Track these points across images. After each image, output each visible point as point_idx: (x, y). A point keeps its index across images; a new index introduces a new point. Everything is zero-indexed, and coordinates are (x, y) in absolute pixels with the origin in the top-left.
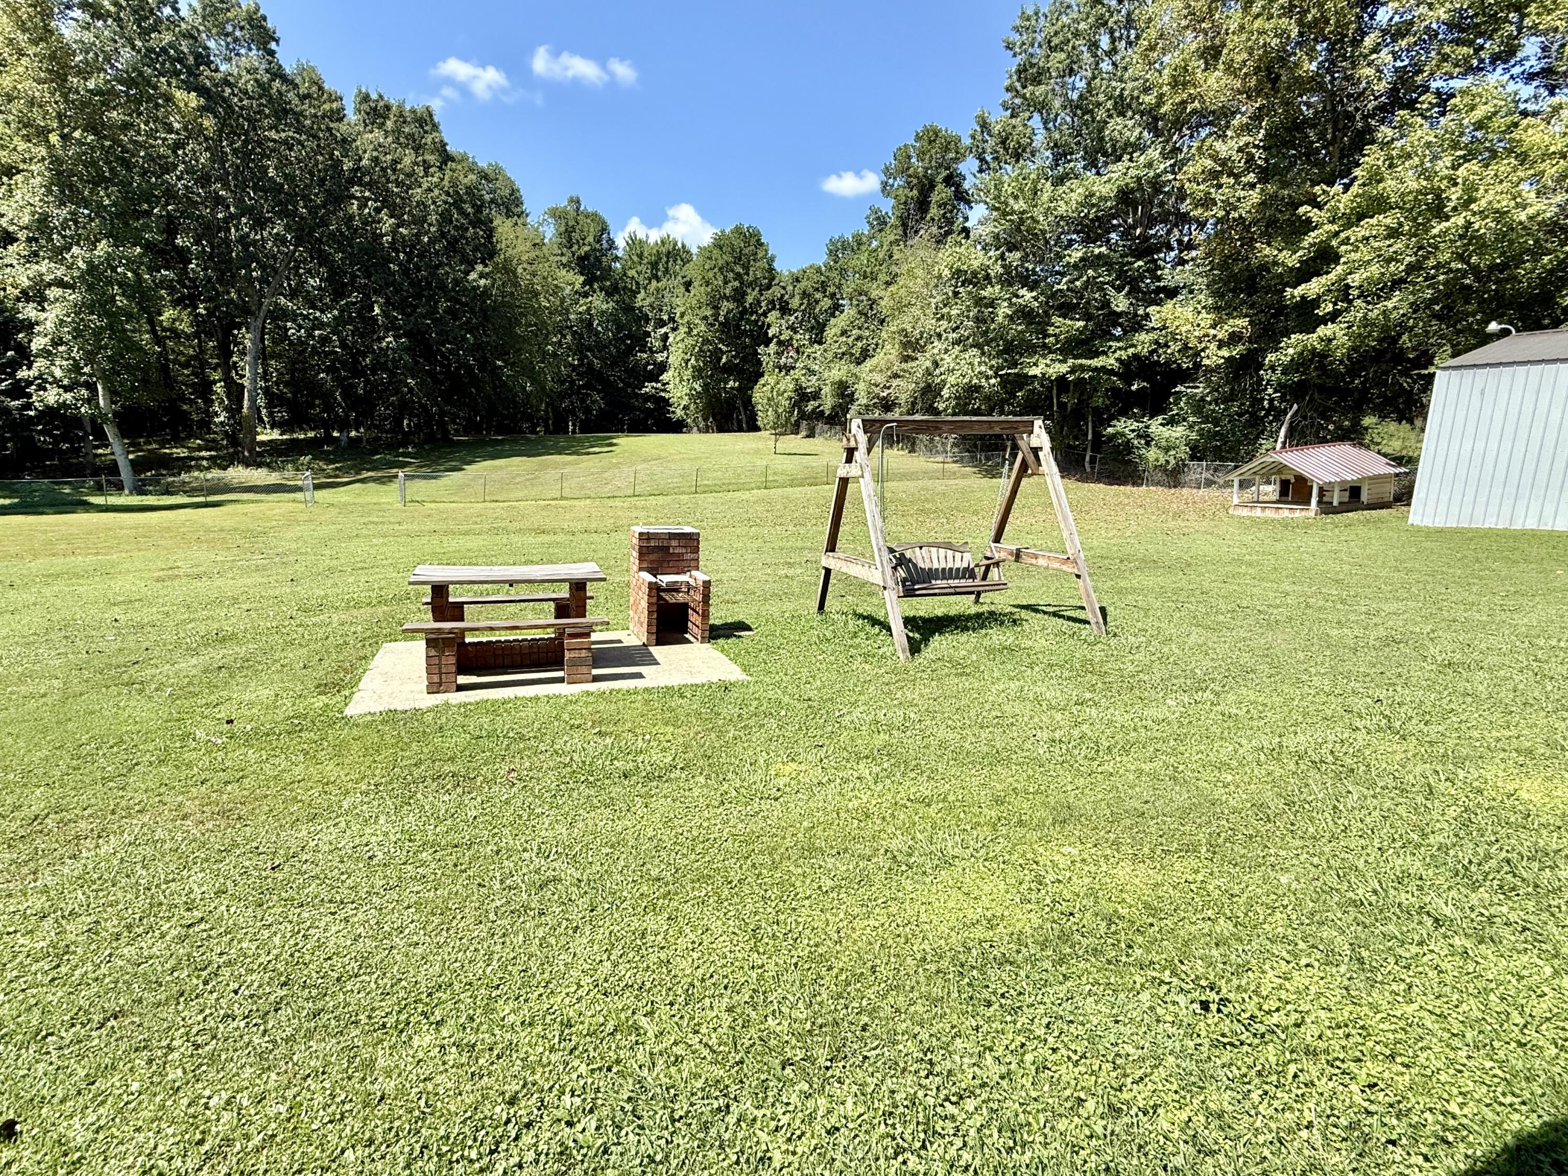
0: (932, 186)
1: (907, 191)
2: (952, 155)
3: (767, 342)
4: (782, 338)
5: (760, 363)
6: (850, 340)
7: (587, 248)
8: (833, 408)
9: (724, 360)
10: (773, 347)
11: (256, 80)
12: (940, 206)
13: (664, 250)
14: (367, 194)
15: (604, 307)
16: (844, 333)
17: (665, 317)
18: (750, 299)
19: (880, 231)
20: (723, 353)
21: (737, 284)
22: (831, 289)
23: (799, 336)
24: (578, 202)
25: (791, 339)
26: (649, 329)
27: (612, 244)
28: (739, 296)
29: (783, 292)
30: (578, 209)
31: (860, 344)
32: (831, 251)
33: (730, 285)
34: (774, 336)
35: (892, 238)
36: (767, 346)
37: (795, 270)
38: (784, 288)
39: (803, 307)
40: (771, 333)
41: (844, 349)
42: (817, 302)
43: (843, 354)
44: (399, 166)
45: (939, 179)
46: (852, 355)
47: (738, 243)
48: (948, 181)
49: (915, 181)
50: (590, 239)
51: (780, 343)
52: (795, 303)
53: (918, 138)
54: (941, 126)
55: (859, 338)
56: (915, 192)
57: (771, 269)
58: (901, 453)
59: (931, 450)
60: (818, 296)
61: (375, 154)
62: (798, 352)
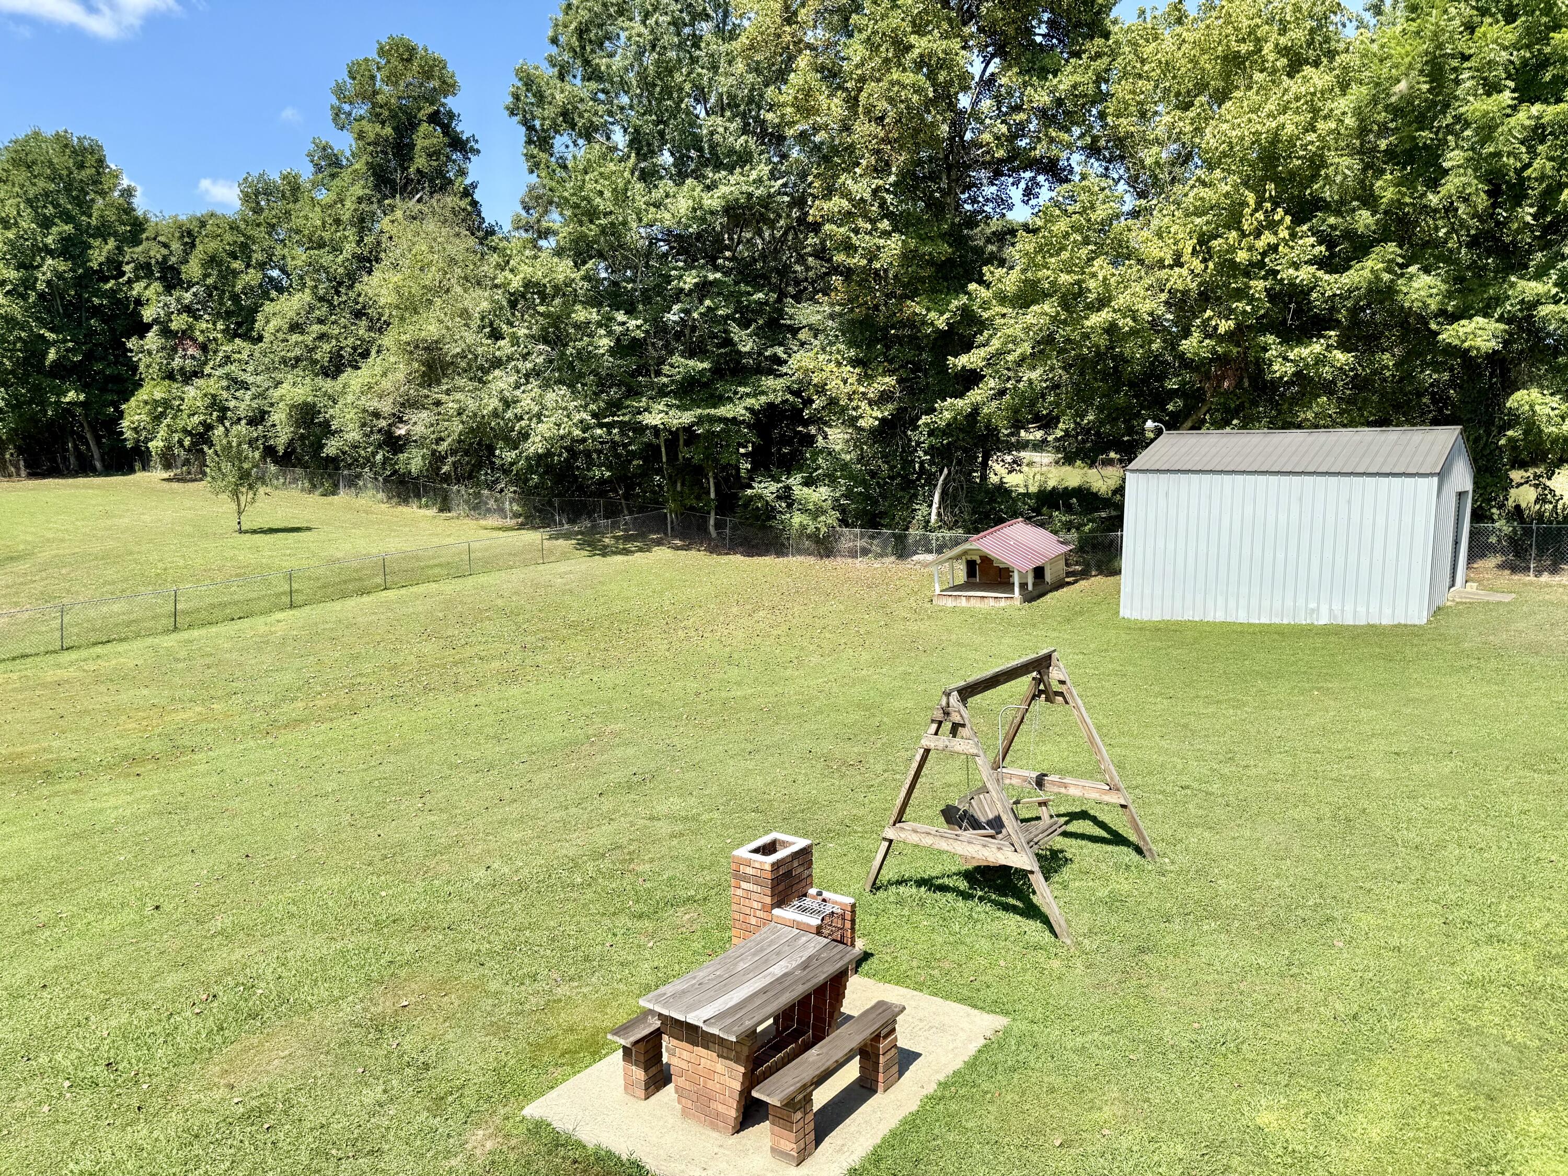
0: (413, 125)
1: (378, 127)
2: (433, 84)
3: (142, 329)
4: (174, 326)
5: (134, 368)
6: (309, 339)
8: (291, 442)
9: (52, 355)
10: (152, 340)
12: (429, 155)
16: (295, 327)
18: (97, 256)
19: (333, 176)
20: (49, 344)
21: (68, 228)
22: (258, 256)
23: (204, 326)
25: (191, 327)
28: (72, 249)
29: (165, 251)
31: (326, 347)
32: (246, 195)
33: (54, 230)
34: (156, 321)
35: (358, 190)
36: (142, 337)
37: (183, 218)
38: (166, 246)
39: (209, 281)
40: (148, 314)
41: (298, 352)
42: (235, 273)
43: (298, 359)
45: (422, 115)
46: (316, 362)
47: (63, 162)
48: (434, 118)
49: (386, 113)
51: (166, 332)
52: (193, 269)
53: (382, 52)
54: (418, 41)
55: (322, 337)
56: (388, 131)
57: (128, 210)
58: (423, 512)
59: (477, 507)
60: (237, 265)
62: (204, 348)
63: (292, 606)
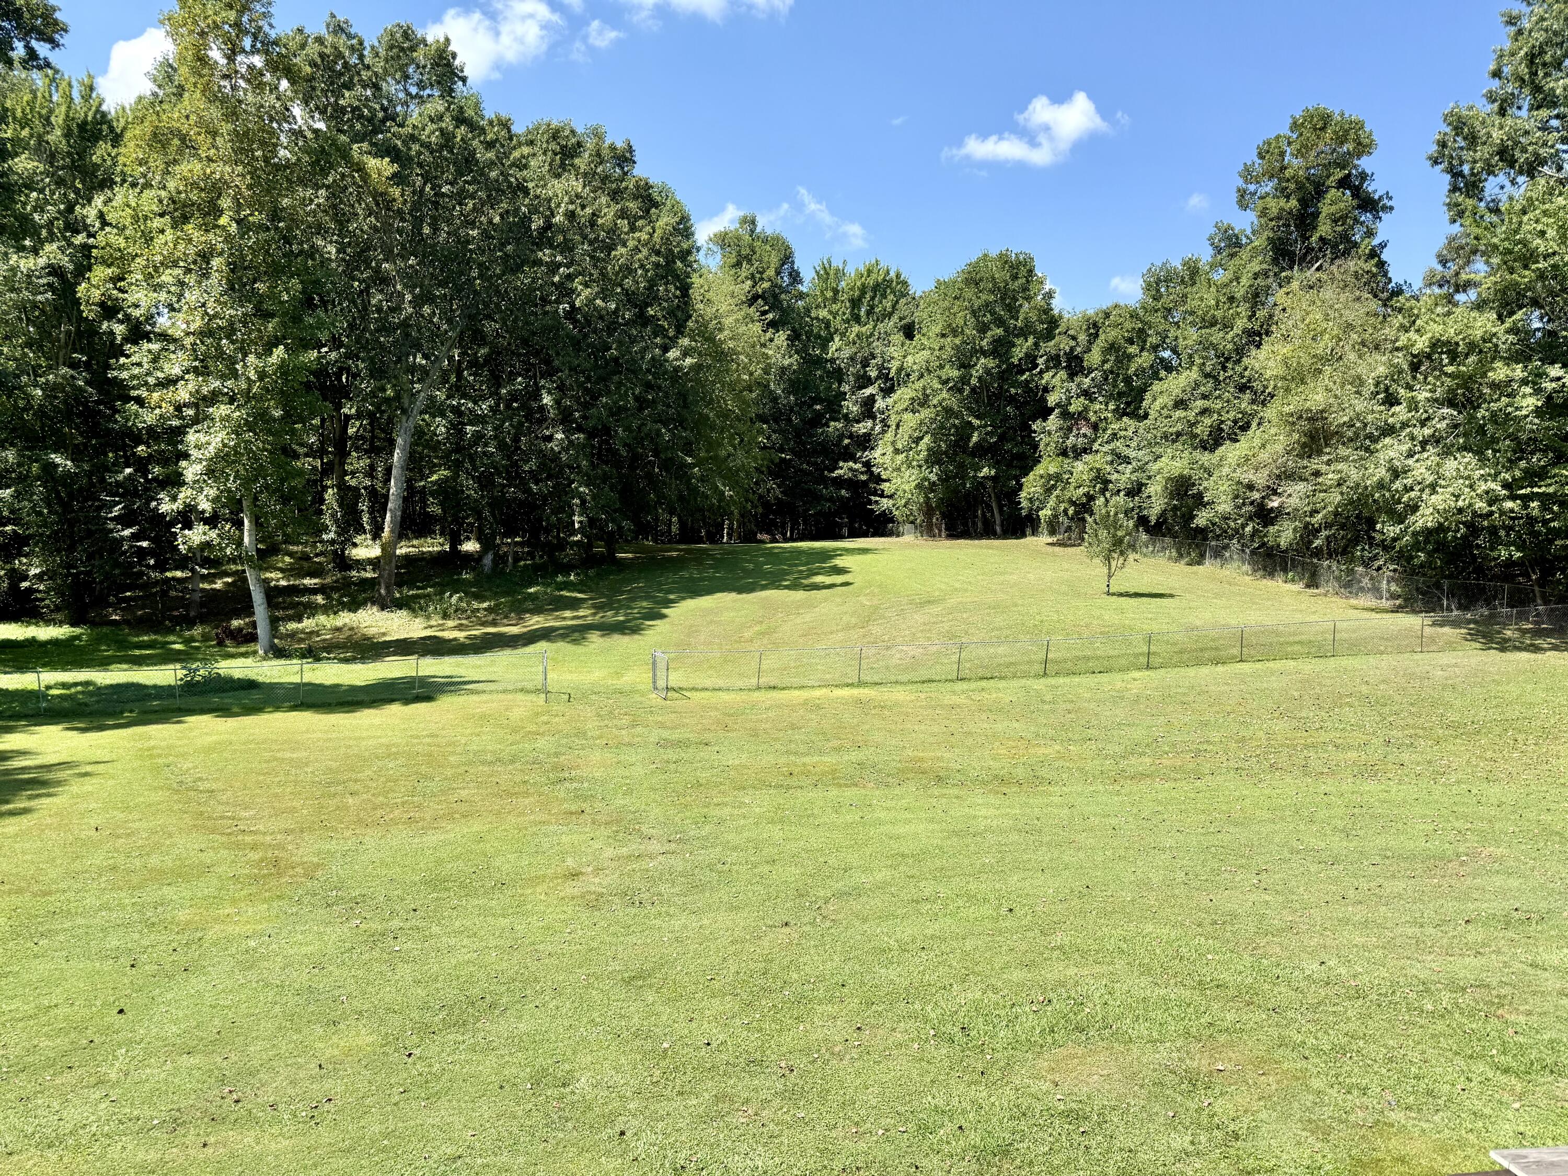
0: (1320, 191)
1: (1282, 202)
2: (1348, 147)
3: (1045, 413)
4: (1072, 409)
5: (1035, 446)
6: (1191, 415)
7: (766, 285)
8: (1164, 512)
9: (975, 439)
10: (1053, 422)
11: (441, 130)
12: (1335, 221)
13: (871, 282)
14: (559, 258)
15: (786, 362)
16: (1180, 404)
17: (873, 374)
18: (1018, 352)
19: (1232, 256)
20: (974, 429)
21: (999, 331)
22: (1153, 340)
23: (1097, 407)
24: (753, 222)
25: (1086, 409)
26: (846, 388)
27: (795, 277)
28: (1001, 348)
29: (1073, 343)
30: (752, 231)
31: (1208, 421)
32: (1149, 285)
33: (989, 333)
34: (1058, 405)
35: (1255, 267)
36: (1045, 419)
37: (1091, 312)
38: (1074, 338)
39: (1107, 366)
40: (1052, 399)
41: (1179, 427)
42: (1130, 357)
43: (1179, 434)
44: (600, 221)
45: (1332, 181)
46: (1195, 436)
47: (1002, 275)
48: (1344, 183)
49: (1292, 186)
50: (771, 272)
51: (1065, 415)
52: (1094, 357)
53: (1295, 126)
54: (1334, 109)
55: (1204, 412)
56: (1294, 203)
57: (1047, 310)
58: (1289, 586)
59: (1349, 585)
60: (1133, 349)
61: (571, 207)
62: (1095, 427)
63: (1148, 667)
